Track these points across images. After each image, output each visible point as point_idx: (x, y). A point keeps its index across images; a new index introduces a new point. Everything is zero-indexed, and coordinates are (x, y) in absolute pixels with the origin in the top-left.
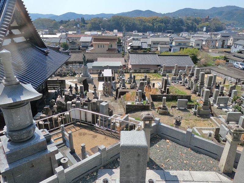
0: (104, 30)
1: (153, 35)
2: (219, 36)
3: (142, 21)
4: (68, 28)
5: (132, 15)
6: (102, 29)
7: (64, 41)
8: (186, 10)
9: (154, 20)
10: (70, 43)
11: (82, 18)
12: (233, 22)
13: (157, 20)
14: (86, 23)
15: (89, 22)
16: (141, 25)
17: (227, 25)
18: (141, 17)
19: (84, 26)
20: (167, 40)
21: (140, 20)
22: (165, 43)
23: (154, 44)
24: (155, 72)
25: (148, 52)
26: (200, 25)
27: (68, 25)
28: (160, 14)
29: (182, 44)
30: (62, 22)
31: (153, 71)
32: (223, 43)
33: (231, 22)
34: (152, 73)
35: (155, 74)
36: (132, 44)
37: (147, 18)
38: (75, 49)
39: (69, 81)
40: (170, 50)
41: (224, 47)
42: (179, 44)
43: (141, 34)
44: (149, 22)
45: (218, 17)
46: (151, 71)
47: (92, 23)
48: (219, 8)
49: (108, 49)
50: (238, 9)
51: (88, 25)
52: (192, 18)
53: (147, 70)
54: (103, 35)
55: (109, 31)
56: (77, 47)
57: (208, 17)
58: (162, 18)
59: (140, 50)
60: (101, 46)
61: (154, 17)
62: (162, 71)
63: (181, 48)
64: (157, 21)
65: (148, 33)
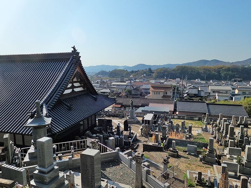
0: (167, 78)
1: (217, 83)
3: (206, 70)
4: (137, 76)
5: (198, 65)
6: (165, 78)
7: (129, 88)
9: (220, 68)
10: (134, 89)
11: (149, 69)
13: (223, 69)
14: (153, 73)
15: (155, 72)
16: (205, 73)
18: (207, 66)
19: (151, 75)
20: (229, 88)
21: (204, 69)
22: (227, 92)
23: (213, 92)
24: (199, 120)
25: (204, 100)
27: (137, 74)
28: (229, 63)
29: (247, 93)
30: (132, 72)
31: (197, 119)
35: (199, 122)
36: (188, 92)
37: (212, 67)
39: (119, 122)
40: (232, 99)
42: (243, 93)
43: (204, 82)
44: (215, 70)
46: (195, 119)
47: (158, 73)
49: (163, 96)
51: (154, 74)
53: (191, 117)
54: (165, 83)
55: (172, 80)
56: (139, 93)
58: (229, 67)
59: (196, 97)
60: (157, 93)
61: (220, 65)
62: (206, 119)
63: (245, 97)
65: (211, 81)
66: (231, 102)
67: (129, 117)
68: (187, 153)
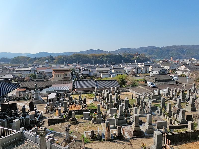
0: (66, 63)
1: (101, 66)
2: (143, 65)
4: (40, 63)
5: (88, 53)
6: (65, 63)
7: (33, 73)
8: (124, 49)
9: (102, 56)
10: (38, 74)
11: (51, 56)
12: (154, 56)
14: (54, 59)
15: (56, 58)
16: (93, 59)
17: (151, 58)
18: (94, 54)
19: (52, 61)
20: (108, 69)
21: (93, 56)
23: (99, 72)
24: (91, 93)
25: (93, 78)
26: (133, 58)
27: (41, 61)
28: (107, 52)
29: (119, 72)
30: (35, 59)
32: (146, 70)
33: (153, 56)
34: (89, 94)
35: (91, 94)
36: (82, 73)
37: (97, 55)
38: (41, 78)
39: (24, 104)
40: (111, 76)
41: (147, 72)
42: (117, 71)
43: (92, 65)
44: (99, 57)
45: (145, 53)
46: (88, 92)
47: (58, 59)
48: (144, 47)
49: (64, 77)
50: (156, 48)
51: (55, 61)
52: (128, 54)
53: (85, 92)
54: (65, 67)
55: (70, 64)
56: (43, 77)
57: (138, 53)
58: (108, 54)
59: (88, 77)
60: (58, 75)
61: (103, 54)
62: (95, 92)
63: (118, 74)
64: (104, 57)
65: (97, 65)
66: (110, 79)
67: (34, 98)
68: (84, 119)
